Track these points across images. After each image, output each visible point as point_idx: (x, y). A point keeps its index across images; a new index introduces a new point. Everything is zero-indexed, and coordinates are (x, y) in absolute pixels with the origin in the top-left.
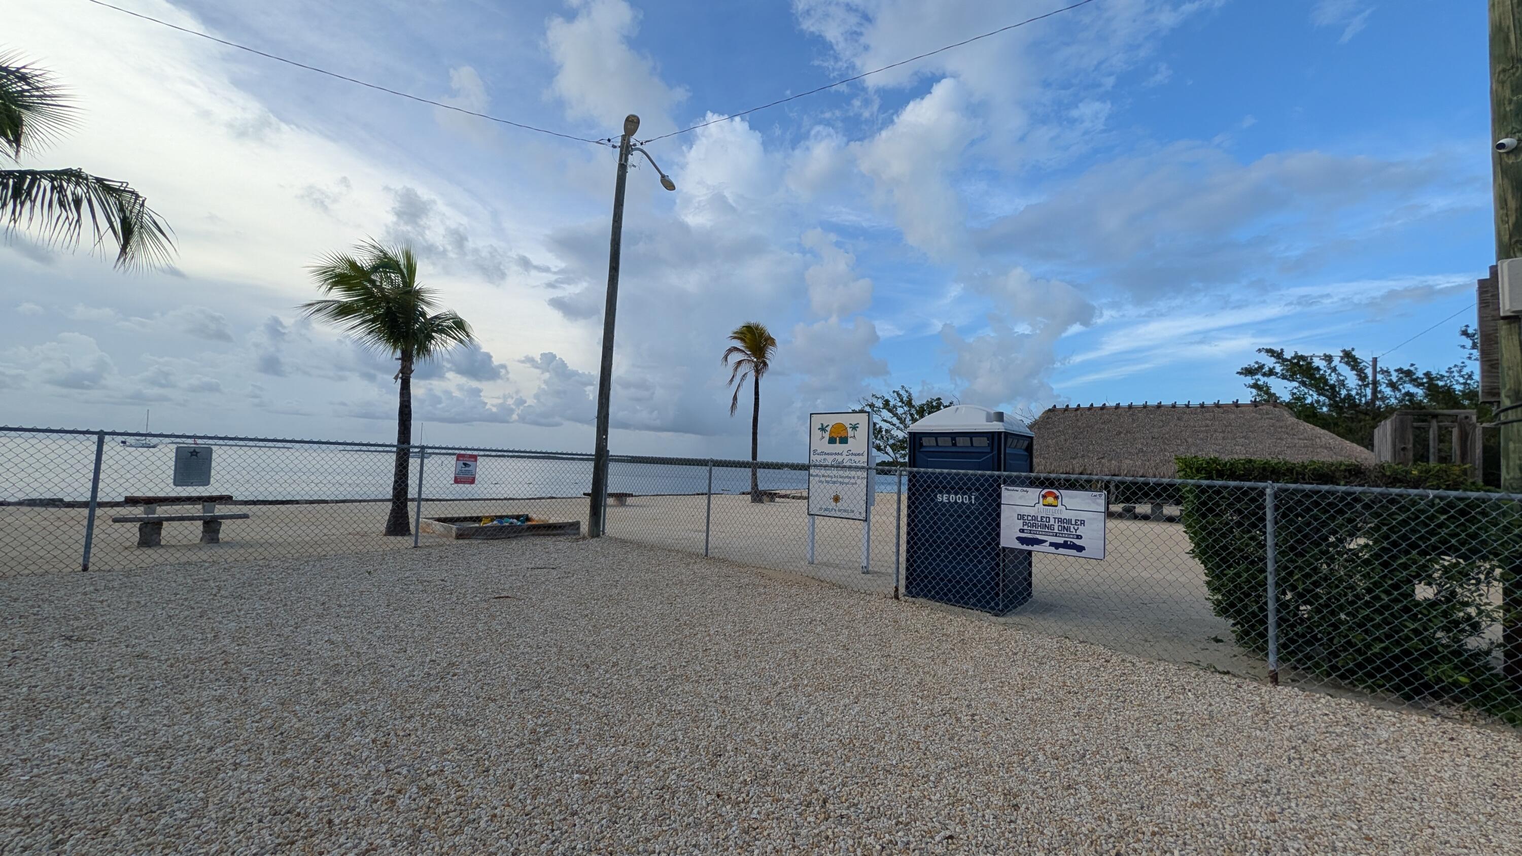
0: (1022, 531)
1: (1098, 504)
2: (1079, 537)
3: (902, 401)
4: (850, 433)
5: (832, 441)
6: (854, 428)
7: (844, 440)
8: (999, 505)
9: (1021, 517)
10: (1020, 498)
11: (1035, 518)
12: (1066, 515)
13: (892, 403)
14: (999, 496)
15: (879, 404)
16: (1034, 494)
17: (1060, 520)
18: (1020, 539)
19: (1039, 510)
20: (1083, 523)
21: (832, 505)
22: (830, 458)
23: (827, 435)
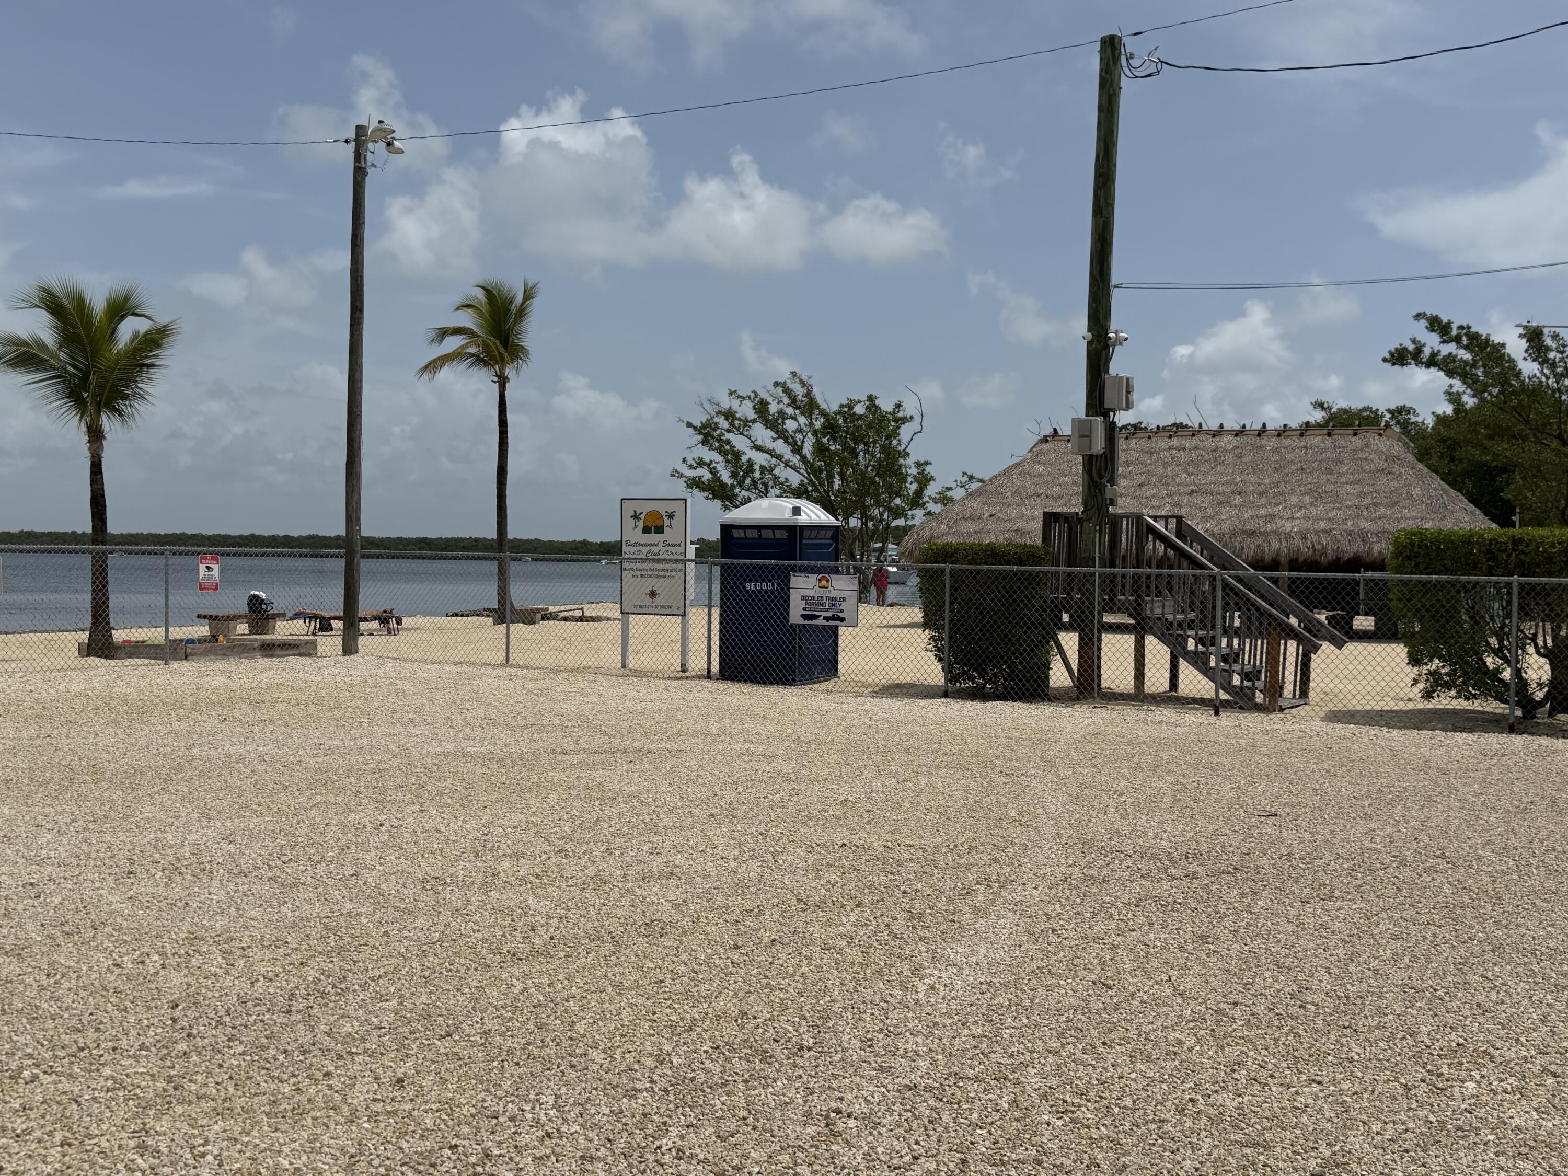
0: (805, 609)
1: (854, 584)
2: (842, 611)
3: (794, 402)
4: (667, 522)
5: (646, 530)
6: (671, 516)
7: (660, 530)
8: (789, 589)
9: (804, 598)
10: (804, 582)
11: (813, 598)
12: (834, 594)
13: (773, 408)
14: (789, 581)
15: (746, 410)
16: (813, 578)
17: (829, 598)
18: (803, 616)
19: (815, 592)
20: (844, 599)
21: (648, 601)
22: (645, 550)
23: (641, 524)
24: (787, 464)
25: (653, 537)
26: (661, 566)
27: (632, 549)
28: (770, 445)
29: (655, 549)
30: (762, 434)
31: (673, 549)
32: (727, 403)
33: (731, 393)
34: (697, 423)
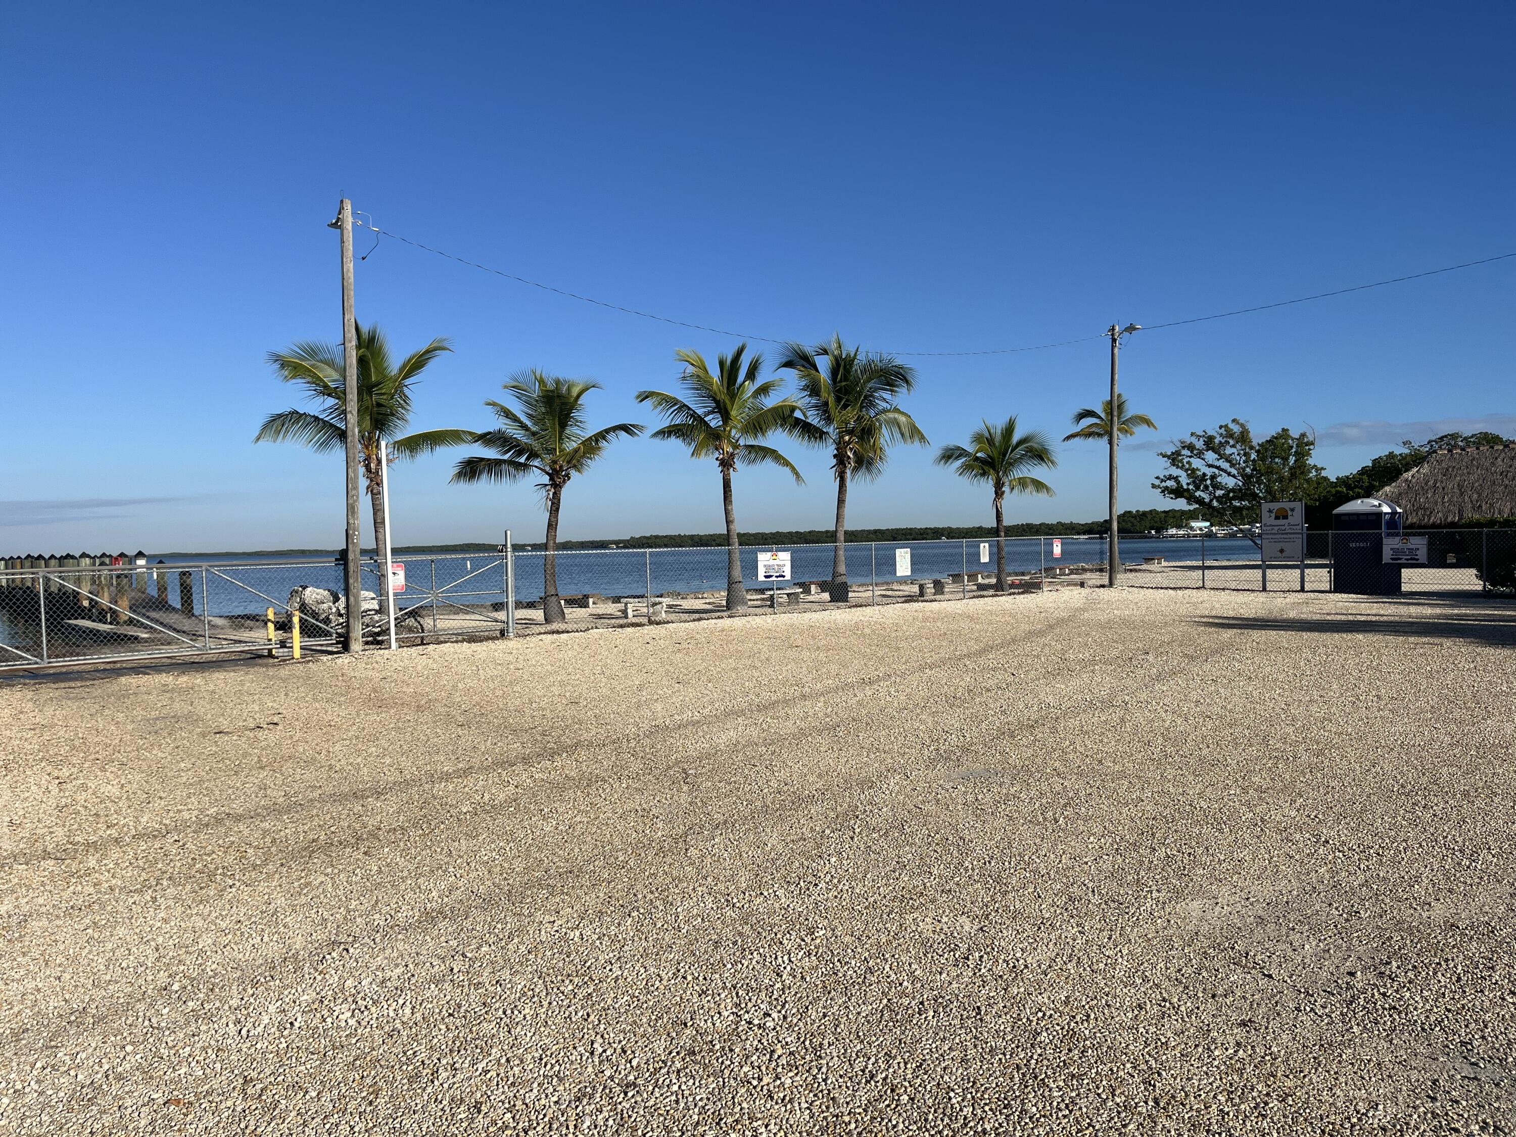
0: (1392, 555)
2: (1417, 555)
4: (1290, 513)
5: (1277, 518)
6: (1292, 510)
7: (1285, 517)
8: (1382, 545)
9: (1392, 549)
10: (1392, 541)
11: (1398, 549)
12: (1411, 547)
14: (1381, 540)
16: (1397, 539)
17: (1408, 549)
18: (1392, 559)
20: (1418, 549)
21: (1279, 554)
22: (1276, 528)
23: (1273, 515)
24: (1229, 474)
25: (1281, 522)
26: (1285, 536)
27: (1268, 528)
28: (1217, 463)
29: (1283, 528)
30: (1210, 456)
31: (1295, 527)
32: (1189, 440)
33: (1192, 434)
34: (1169, 453)
